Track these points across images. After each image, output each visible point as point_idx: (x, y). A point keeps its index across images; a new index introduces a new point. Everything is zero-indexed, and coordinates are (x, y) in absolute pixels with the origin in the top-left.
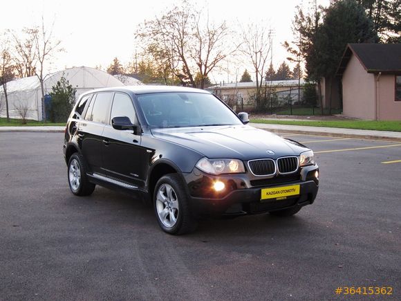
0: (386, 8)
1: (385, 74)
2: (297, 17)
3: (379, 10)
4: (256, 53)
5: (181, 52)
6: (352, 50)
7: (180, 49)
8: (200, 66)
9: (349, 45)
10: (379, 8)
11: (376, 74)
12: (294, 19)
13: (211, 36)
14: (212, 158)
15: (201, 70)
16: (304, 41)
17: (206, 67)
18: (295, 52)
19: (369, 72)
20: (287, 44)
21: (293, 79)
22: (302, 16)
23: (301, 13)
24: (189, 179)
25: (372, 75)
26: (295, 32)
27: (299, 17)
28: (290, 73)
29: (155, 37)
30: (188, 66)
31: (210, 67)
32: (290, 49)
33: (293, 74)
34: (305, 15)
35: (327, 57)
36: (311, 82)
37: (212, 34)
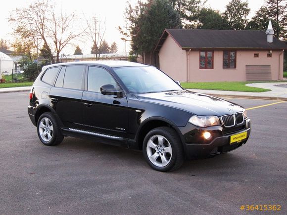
0: (184, 5)
1: (193, 50)
2: (127, 9)
3: (179, 6)
4: (96, 34)
5: (42, 32)
6: (168, 33)
7: (41, 30)
8: (56, 43)
9: (166, 30)
10: (179, 4)
11: (187, 50)
12: (125, 11)
13: (64, 21)
14: (199, 116)
15: (56, 46)
16: (133, 27)
17: (60, 44)
18: (126, 34)
19: (183, 49)
20: (120, 28)
21: (111, 53)
22: (131, 8)
23: (130, 6)
24: (184, 131)
25: (184, 51)
26: (126, 19)
27: (129, 9)
28: (109, 48)
29: (21, 21)
30: (47, 42)
31: (64, 44)
32: (122, 32)
33: (111, 49)
34: (133, 7)
35: (150, 38)
36: (134, 55)
37: (64, 20)
